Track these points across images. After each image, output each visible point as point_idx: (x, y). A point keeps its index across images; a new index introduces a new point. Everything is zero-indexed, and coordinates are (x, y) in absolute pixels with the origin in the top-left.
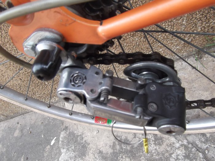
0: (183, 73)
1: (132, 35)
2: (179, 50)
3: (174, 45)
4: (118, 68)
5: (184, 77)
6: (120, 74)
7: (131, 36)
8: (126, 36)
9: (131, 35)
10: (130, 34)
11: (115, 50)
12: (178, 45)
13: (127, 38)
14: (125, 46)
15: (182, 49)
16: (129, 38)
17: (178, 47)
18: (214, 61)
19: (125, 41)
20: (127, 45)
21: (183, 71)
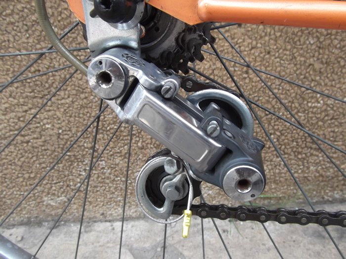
0: (208, 235)
1: (157, 145)
2: (211, 197)
3: (207, 186)
4: (111, 196)
5: (210, 242)
6: (108, 208)
7: (155, 147)
8: (148, 143)
9: (155, 145)
10: (155, 143)
11: (123, 160)
12: (212, 189)
13: (148, 148)
14: (140, 159)
15: (215, 197)
16: (151, 148)
17: (210, 192)
18: (253, 229)
19: (143, 150)
20: (143, 158)
21: (208, 231)
